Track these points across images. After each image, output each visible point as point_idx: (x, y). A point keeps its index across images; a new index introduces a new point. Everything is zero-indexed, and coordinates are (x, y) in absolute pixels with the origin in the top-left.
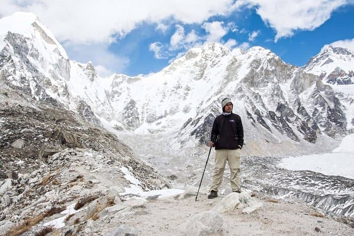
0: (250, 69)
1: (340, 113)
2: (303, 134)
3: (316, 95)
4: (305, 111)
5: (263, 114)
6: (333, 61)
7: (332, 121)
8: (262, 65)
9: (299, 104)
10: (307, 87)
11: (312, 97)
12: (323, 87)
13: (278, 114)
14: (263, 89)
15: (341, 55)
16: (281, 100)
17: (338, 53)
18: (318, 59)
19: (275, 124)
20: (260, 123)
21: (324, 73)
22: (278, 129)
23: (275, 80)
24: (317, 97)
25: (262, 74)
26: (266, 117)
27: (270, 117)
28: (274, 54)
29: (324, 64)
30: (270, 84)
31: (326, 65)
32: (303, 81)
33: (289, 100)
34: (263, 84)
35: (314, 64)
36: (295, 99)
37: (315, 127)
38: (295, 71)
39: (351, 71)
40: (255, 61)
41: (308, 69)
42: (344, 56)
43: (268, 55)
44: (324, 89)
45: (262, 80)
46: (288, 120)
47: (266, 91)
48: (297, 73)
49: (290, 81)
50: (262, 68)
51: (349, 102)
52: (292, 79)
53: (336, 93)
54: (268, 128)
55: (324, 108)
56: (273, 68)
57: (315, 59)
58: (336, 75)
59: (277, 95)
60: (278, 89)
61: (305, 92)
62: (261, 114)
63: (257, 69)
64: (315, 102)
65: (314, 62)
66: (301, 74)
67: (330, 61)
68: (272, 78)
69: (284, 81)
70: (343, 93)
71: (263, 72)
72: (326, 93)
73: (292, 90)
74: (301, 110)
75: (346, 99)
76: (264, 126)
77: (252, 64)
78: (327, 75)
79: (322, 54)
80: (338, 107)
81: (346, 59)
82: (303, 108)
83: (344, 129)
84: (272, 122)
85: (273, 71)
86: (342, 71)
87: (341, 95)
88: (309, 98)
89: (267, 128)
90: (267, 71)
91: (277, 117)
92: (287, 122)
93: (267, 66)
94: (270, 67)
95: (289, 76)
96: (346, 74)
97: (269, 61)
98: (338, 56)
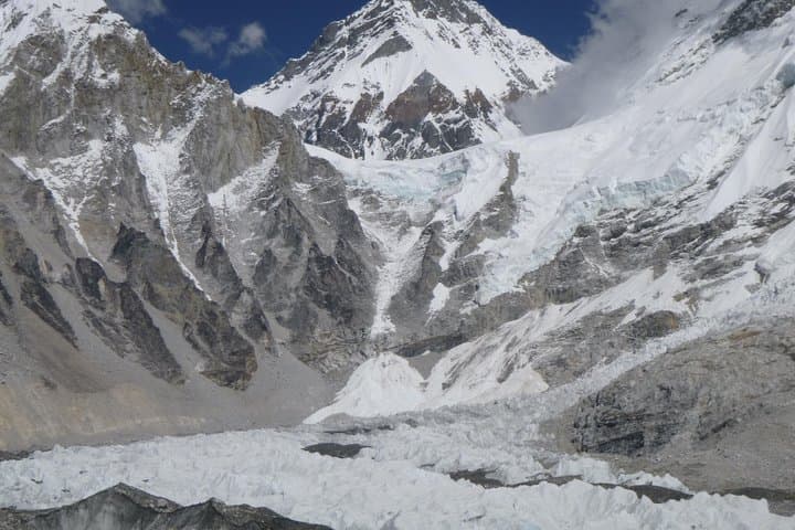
0: (11, 76)
1: (352, 271)
2: (204, 355)
3: (274, 199)
4: (227, 260)
5: (50, 269)
6: (409, 47)
7: (319, 304)
8: (67, 59)
9: (207, 231)
10: (248, 164)
11: (261, 207)
12: (305, 167)
13: (116, 273)
14: (66, 161)
15: (444, 21)
16: (137, 213)
17: (432, 16)
18: (355, 33)
19: (99, 314)
20: (34, 307)
21: (373, 92)
22: (104, 333)
23: (120, 129)
24: (276, 204)
25: (67, 101)
26: (64, 283)
27: (78, 282)
28: (118, 17)
29: (378, 54)
30: (96, 146)
31: (383, 60)
32: (231, 136)
33: (173, 215)
34: (68, 141)
35: (339, 51)
36: (194, 211)
37: (257, 325)
38: (203, 96)
39: (472, 91)
40: (33, 41)
41: (316, 72)
42: (456, 28)
43: (93, 20)
44: (310, 174)
45: (66, 126)
46: (153, 297)
47: (79, 172)
48: (208, 102)
49: (180, 135)
50: (67, 76)
51: (397, 229)
52: (190, 126)
53: (356, 193)
54: (64, 329)
55: (298, 252)
56: (115, 76)
57: (344, 32)
58: (417, 105)
59: (121, 190)
60: (129, 164)
61: (236, 181)
62: (43, 269)
63: (47, 74)
64: (267, 225)
65: (340, 45)
66: (224, 109)
67: (399, 45)
68: (109, 121)
69: (158, 134)
70: (379, 194)
71: (71, 91)
72: (315, 191)
73: (186, 172)
74: (211, 255)
75: (388, 216)
76: (48, 321)
77: (24, 55)
78: (385, 103)
79: (373, 14)
80: (349, 248)
81: (463, 41)
82: (219, 248)
83: (359, 335)
84: (84, 303)
85: (112, 91)
86: (441, 88)
87: (371, 199)
88: (250, 209)
89: (60, 330)
90: (86, 88)
91: (109, 284)
92: (148, 307)
93: (90, 66)
94: (100, 72)
95: (180, 115)
96: (455, 105)
97: (100, 46)
98: (432, 25)
